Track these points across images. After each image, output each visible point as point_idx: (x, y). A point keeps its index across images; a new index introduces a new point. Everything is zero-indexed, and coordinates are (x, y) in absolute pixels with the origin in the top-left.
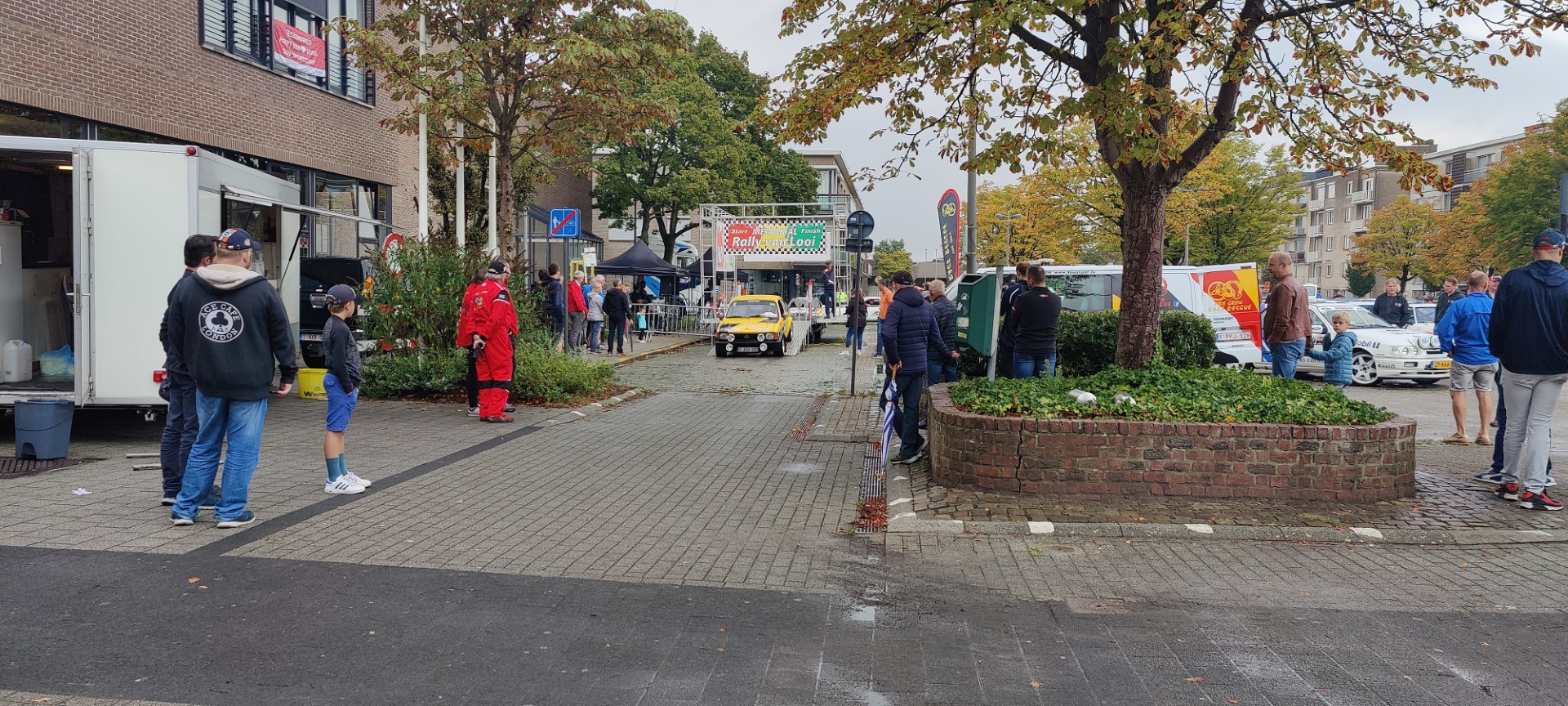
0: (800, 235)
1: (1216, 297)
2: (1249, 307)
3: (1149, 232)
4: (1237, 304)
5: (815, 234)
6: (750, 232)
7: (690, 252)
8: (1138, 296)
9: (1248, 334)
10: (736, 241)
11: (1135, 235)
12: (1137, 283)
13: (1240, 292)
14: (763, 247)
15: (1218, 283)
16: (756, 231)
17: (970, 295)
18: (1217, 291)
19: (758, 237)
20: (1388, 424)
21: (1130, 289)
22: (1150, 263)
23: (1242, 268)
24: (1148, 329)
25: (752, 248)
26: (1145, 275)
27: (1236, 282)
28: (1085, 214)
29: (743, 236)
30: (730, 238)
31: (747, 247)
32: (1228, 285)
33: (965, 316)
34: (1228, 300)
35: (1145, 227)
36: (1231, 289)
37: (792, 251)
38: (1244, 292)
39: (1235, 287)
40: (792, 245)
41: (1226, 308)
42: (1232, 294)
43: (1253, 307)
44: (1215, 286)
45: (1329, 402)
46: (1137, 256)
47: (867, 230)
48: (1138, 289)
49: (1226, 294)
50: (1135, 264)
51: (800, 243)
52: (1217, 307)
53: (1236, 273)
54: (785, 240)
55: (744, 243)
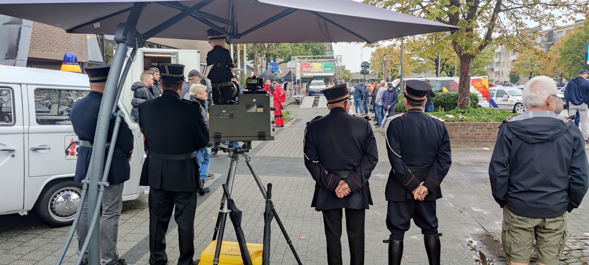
0: (326, 67)
1: (475, 87)
2: (486, 90)
3: (467, 71)
4: (482, 89)
5: (331, 66)
6: (309, 66)
8: (464, 89)
9: (485, 98)
10: (304, 69)
11: (463, 71)
13: (483, 85)
14: (313, 71)
15: (476, 82)
16: (311, 65)
18: (476, 85)
19: (312, 67)
21: (461, 87)
23: (484, 78)
24: (467, 97)
25: (310, 71)
27: (481, 82)
29: (306, 67)
30: (302, 68)
31: (308, 71)
32: (479, 83)
34: (479, 88)
36: (480, 84)
37: (324, 72)
38: (484, 85)
39: (481, 84)
40: (323, 70)
41: (478, 90)
42: (480, 86)
43: (487, 90)
44: (475, 83)
46: (464, 77)
47: (367, 67)
48: (464, 87)
49: (478, 86)
50: (463, 80)
51: (326, 69)
52: (476, 90)
53: (482, 79)
54: (321, 68)
55: (307, 69)
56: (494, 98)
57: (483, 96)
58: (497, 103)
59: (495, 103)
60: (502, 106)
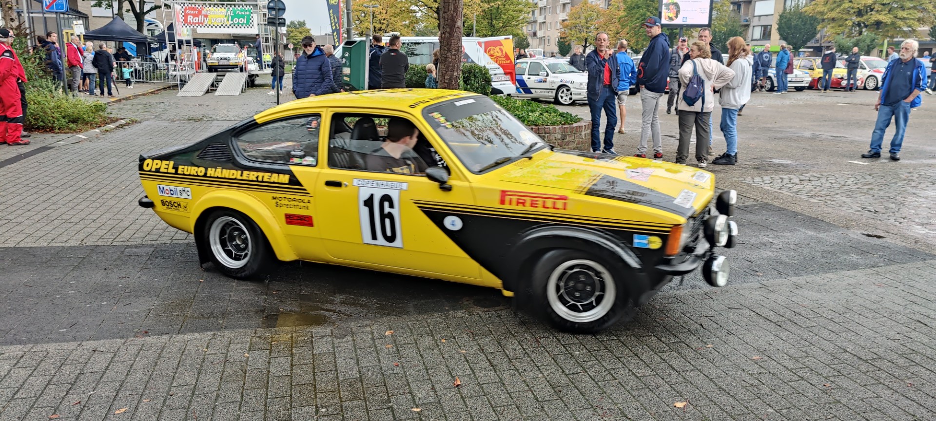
0: (235, 16)
1: (492, 56)
2: (509, 62)
3: (455, 15)
4: (502, 60)
5: (246, 15)
6: (200, 12)
7: (156, 26)
8: (449, 54)
9: (508, 77)
10: (190, 18)
11: (446, 17)
12: (448, 46)
13: (504, 53)
14: (210, 23)
15: (492, 48)
16: (204, 12)
17: (350, 54)
18: (492, 52)
19: (206, 16)
20: (579, 124)
21: (445, 50)
22: (455, 34)
23: (505, 39)
24: (455, 74)
25: (202, 24)
26: (453, 41)
27: (501, 47)
28: (417, 5)
29: (194, 15)
30: (186, 16)
31: (199, 23)
32: (497, 49)
33: (347, 67)
34: (497, 57)
35: (452, 12)
36: (499, 51)
37: (233, 25)
38: (506, 53)
39: (502, 51)
40: (230, 22)
41: (497, 62)
42: (500, 54)
43: (511, 62)
44: (490, 49)
45: (550, 114)
46: (448, 30)
47: (281, 12)
48: (449, 50)
49: (496, 54)
50: (447, 35)
51: (236, 21)
52: (492, 61)
53: (502, 42)
54: (226, 19)
55: (196, 20)
56: (525, 77)
57: (506, 74)
58: (529, 86)
59: (527, 86)
60: (538, 90)
